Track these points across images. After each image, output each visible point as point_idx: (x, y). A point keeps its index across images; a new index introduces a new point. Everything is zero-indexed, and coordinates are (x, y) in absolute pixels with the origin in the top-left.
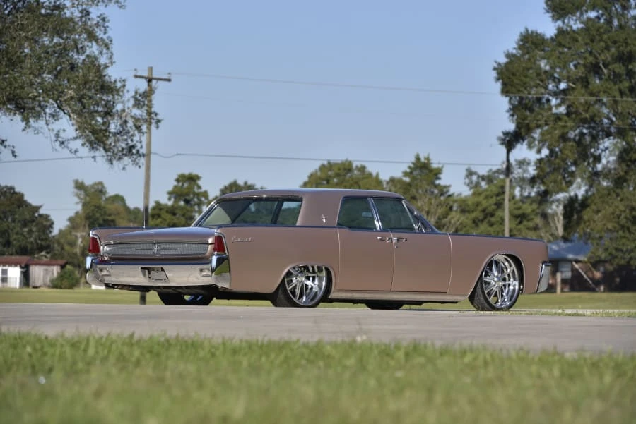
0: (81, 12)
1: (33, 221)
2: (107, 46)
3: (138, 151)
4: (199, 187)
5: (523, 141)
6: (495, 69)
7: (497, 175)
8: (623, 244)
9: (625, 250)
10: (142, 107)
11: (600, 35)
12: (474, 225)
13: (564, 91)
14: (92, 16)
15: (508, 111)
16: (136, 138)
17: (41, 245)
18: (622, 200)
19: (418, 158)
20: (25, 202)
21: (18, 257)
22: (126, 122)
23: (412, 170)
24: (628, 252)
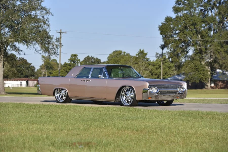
0: (42, 17)
1: (29, 68)
2: (49, 26)
3: (57, 53)
4: (78, 58)
5: (166, 47)
6: (158, 27)
7: (165, 54)
8: (193, 76)
9: (194, 78)
10: (58, 42)
11: (187, 18)
12: (156, 69)
13: (178, 33)
14: (45, 18)
15: (162, 39)
16: (56, 50)
17: (32, 75)
18: (193, 64)
19: (140, 50)
20: (27, 62)
21: (25, 78)
22: (54, 46)
23: (139, 53)
24: (195, 78)
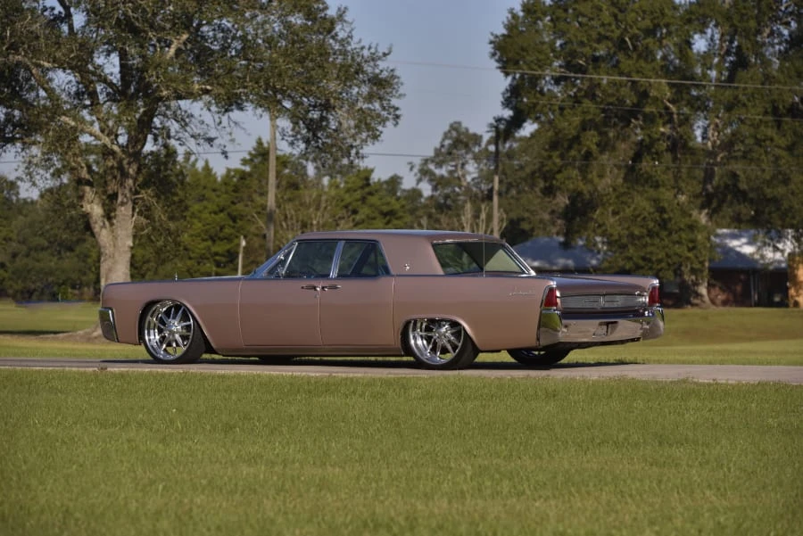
6: (491, 42)
19: (260, 143)
23: (253, 157)
24: (660, 261)
